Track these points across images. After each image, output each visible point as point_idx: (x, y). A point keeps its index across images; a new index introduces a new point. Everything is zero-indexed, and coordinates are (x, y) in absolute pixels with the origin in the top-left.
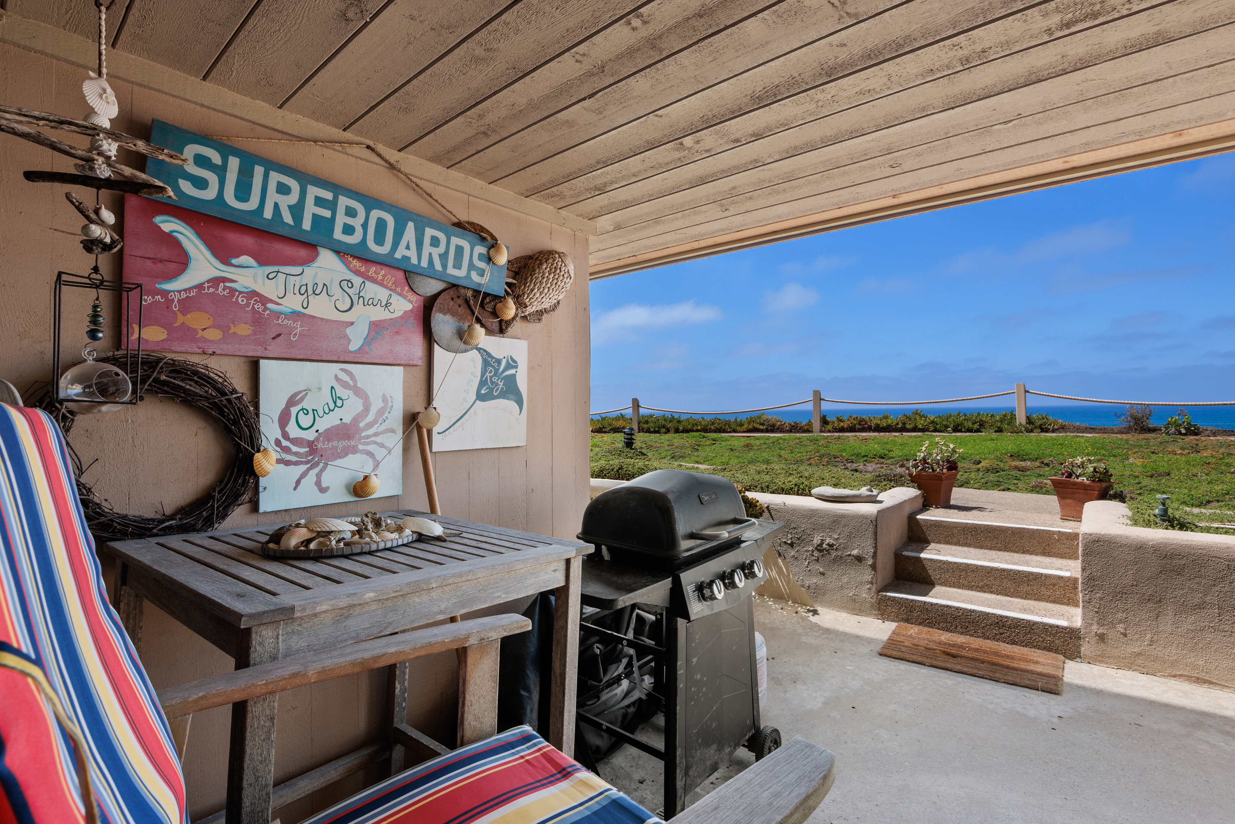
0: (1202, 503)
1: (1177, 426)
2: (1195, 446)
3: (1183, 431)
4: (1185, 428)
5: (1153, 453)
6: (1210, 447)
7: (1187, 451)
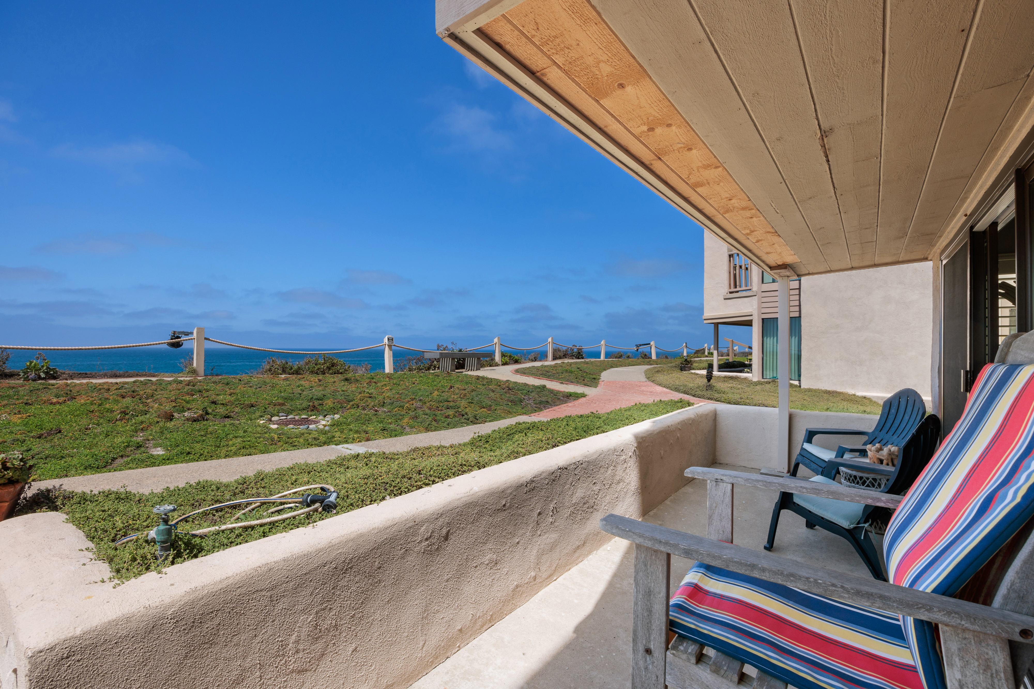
0: (107, 463)
1: (36, 370)
2: (69, 392)
3: (43, 375)
4: (44, 372)
5: (26, 404)
6: (83, 393)
7: (61, 399)
